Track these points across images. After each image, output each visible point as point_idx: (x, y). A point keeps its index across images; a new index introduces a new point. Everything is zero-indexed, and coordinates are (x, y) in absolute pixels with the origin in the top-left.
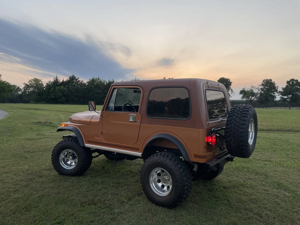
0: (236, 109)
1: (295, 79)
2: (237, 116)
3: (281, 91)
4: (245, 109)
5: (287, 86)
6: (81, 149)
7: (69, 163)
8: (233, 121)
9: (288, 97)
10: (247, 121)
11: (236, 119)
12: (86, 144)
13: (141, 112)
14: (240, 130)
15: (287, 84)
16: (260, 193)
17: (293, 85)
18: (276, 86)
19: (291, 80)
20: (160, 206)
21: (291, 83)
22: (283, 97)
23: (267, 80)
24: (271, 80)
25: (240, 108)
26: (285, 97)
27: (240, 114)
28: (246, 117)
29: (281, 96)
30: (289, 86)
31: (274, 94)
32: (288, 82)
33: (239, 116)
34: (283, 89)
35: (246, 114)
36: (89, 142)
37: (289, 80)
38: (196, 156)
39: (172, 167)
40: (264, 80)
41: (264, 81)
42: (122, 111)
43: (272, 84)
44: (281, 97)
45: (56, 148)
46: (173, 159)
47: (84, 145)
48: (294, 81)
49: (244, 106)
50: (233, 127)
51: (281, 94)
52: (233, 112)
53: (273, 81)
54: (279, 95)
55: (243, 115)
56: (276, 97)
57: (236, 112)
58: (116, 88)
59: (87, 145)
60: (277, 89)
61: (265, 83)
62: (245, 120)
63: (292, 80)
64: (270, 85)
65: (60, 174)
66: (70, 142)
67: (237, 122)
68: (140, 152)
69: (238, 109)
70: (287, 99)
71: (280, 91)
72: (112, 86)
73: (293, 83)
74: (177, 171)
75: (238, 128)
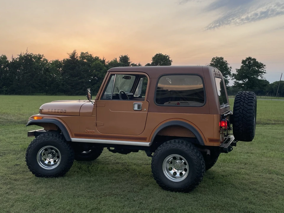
0: (242, 96)
1: (252, 58)
2: (244, 102)
3: (235, 73)
4: (250, 96)
5: (242, 66)
6: (65, 144)
7: (46, 162)
8: (241, 106)
9: (243, 81)
10: (254, 107)
11: (243, 105)
12: (72, 138)
13: (148, 100)
14: (248, 115)
15: (242, 65)
16: (256, 178)
17: (249, 66)
18: (229, 66)
19: (247, 58)
20: (176, 192)
21: (247, 63)
22: (238, 81)
23: (218, 58)
24: (222, 58)
25: (245, 94)
26: (241, 82)
27: (247, 100)
28: (252, 102)
29: (235, 80)
30: (245, 67)
31: (226, 77)
32: (244, 62)
33: (247, 102)
34: (238, 71)
35: (252, 100)
36: (77, 136)
37: (245, 59)
38: (211, 140)
39: (188, 152)
40: (214, 58)
41: (213, 60)
42: (119, 99)
43: (224, 65)
44: (235, 82)
45: (32, 145)
46: (189, 145)
47: (71, 139)
48: (251, 61)
49: (248, 93)
50: (242, 112)
51: (235, 78)
52: (239, 98)
53: (225, 60)
54: (232, 79)
55: (249, 101)
56: (229, 82)
57: (243, 99)
58: (114, 75)
59: (74, 139)
60: (230, 70)
61: (214, 62)
62: (252, 106)
63: (249, 59)
64: (221, 66)
65: (38, 176)
66: (51, 138)
67: (245, 108)
68: (147, 142)
69: (244, 96)
70: (243, 84)
71: (233, 74)
72: (109, 72)
73: (249, 62)
74: (195, 156)
75: (246, 113)
